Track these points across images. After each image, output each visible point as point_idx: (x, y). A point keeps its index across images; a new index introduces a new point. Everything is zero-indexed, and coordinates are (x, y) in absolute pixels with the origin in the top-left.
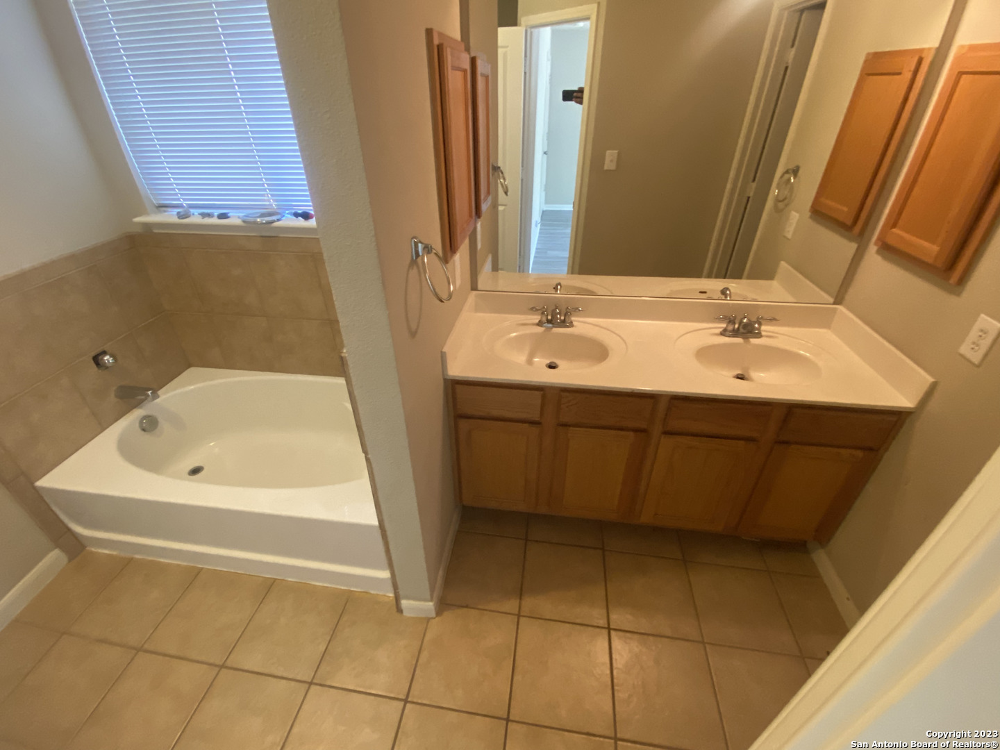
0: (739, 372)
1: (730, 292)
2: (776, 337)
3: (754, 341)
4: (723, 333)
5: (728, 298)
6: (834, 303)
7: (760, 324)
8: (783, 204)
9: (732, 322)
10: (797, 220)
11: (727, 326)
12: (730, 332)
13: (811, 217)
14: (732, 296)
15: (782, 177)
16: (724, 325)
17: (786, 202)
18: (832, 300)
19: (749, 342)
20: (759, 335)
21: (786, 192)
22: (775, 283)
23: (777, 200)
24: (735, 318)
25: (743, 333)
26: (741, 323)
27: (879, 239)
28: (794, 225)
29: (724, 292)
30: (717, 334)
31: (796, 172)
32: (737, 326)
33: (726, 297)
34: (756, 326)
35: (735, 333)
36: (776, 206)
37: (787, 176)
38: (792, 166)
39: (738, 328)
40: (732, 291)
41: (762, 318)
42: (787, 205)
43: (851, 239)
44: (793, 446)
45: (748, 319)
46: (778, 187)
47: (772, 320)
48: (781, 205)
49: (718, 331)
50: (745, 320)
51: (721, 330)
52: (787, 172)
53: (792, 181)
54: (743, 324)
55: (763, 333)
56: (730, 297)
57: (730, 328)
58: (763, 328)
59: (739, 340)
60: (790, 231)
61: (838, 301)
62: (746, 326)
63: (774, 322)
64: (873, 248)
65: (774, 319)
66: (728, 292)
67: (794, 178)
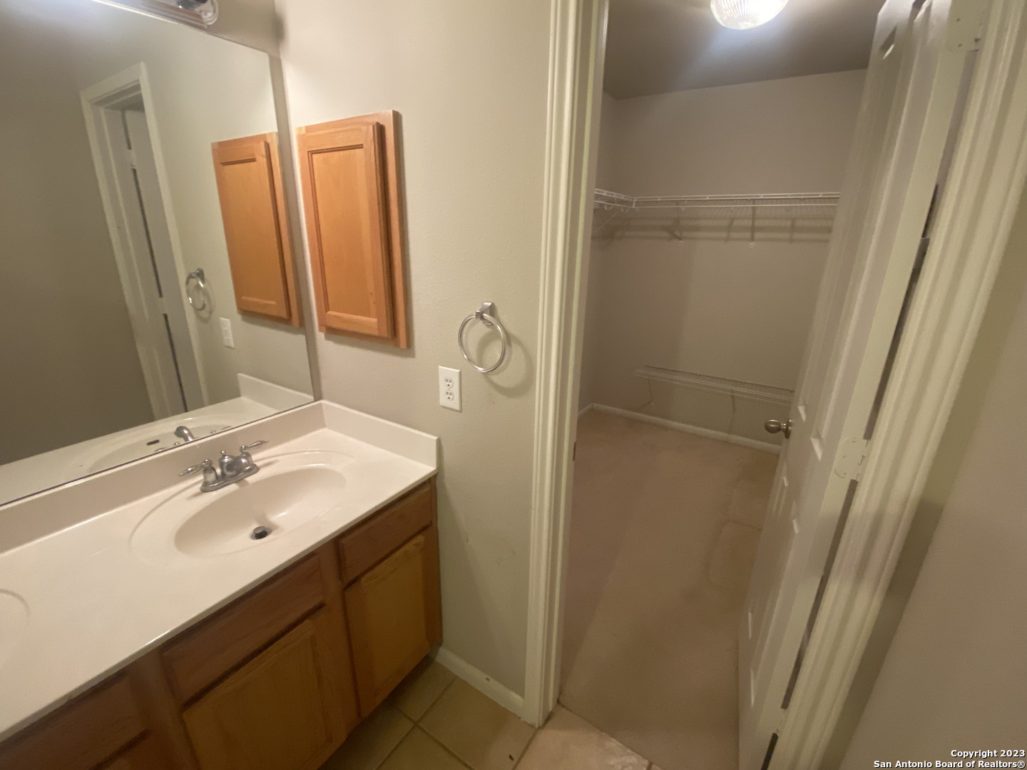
0: (256, 526)
1: (187, 429)
2: (276, 461)
3: (251, 479)
4: (206, 488)
5: (190, 439)
6: (315, 401)
7: (248, 456)
8: (205, 312)
9: (208, 469)
10: (230, 326)
11: (205, 477)
12: (214, 482)
13: (244, 320)
14: (193, 433)
15: (187, 283)
16: (201, 477)
17: (207, 308)
18: (312, 398)
19: (247, 483)
20: (254, 469)
21: (202, 299)
22: (244, 399)
23: (198, 310)
24: (210, 463)
25: (232, 476)
26: (222, 465)
27: (321, 325)
28: (230, 332)
29: (179, 432)
30: (196, 495)
31: (200, 275)
32: (219, 471)
33: (186, 439)
34: (244, 461)
35: (223, 480)
36: (199, 318)
37: (193, 281)
38: (194, 270)
39: (223, 474)
40: (189, 427)
41: (246, 447)
42: (211, 312)
43: (296, 332)
44: (363, 579)
45: (230, 456)
46: (189, 294)
47: (261, 444)
48: (204, 314)
49: (197, 488)
50: (226, 460)
51: (200, 485)
52: (190, 277)
53: (202, 285)
54: (226, 465)
55: (258, 464)
56: (192, 437)
57: (211, 477)
58: (254, 457)
59: (233, 487)
60: (229, 339)
61: (318, 397)
62: (230, 466)
63: (264, 445)
64: (320, 336)
65: (262, 442)
66: (186, 432)
67: (203, 282)
